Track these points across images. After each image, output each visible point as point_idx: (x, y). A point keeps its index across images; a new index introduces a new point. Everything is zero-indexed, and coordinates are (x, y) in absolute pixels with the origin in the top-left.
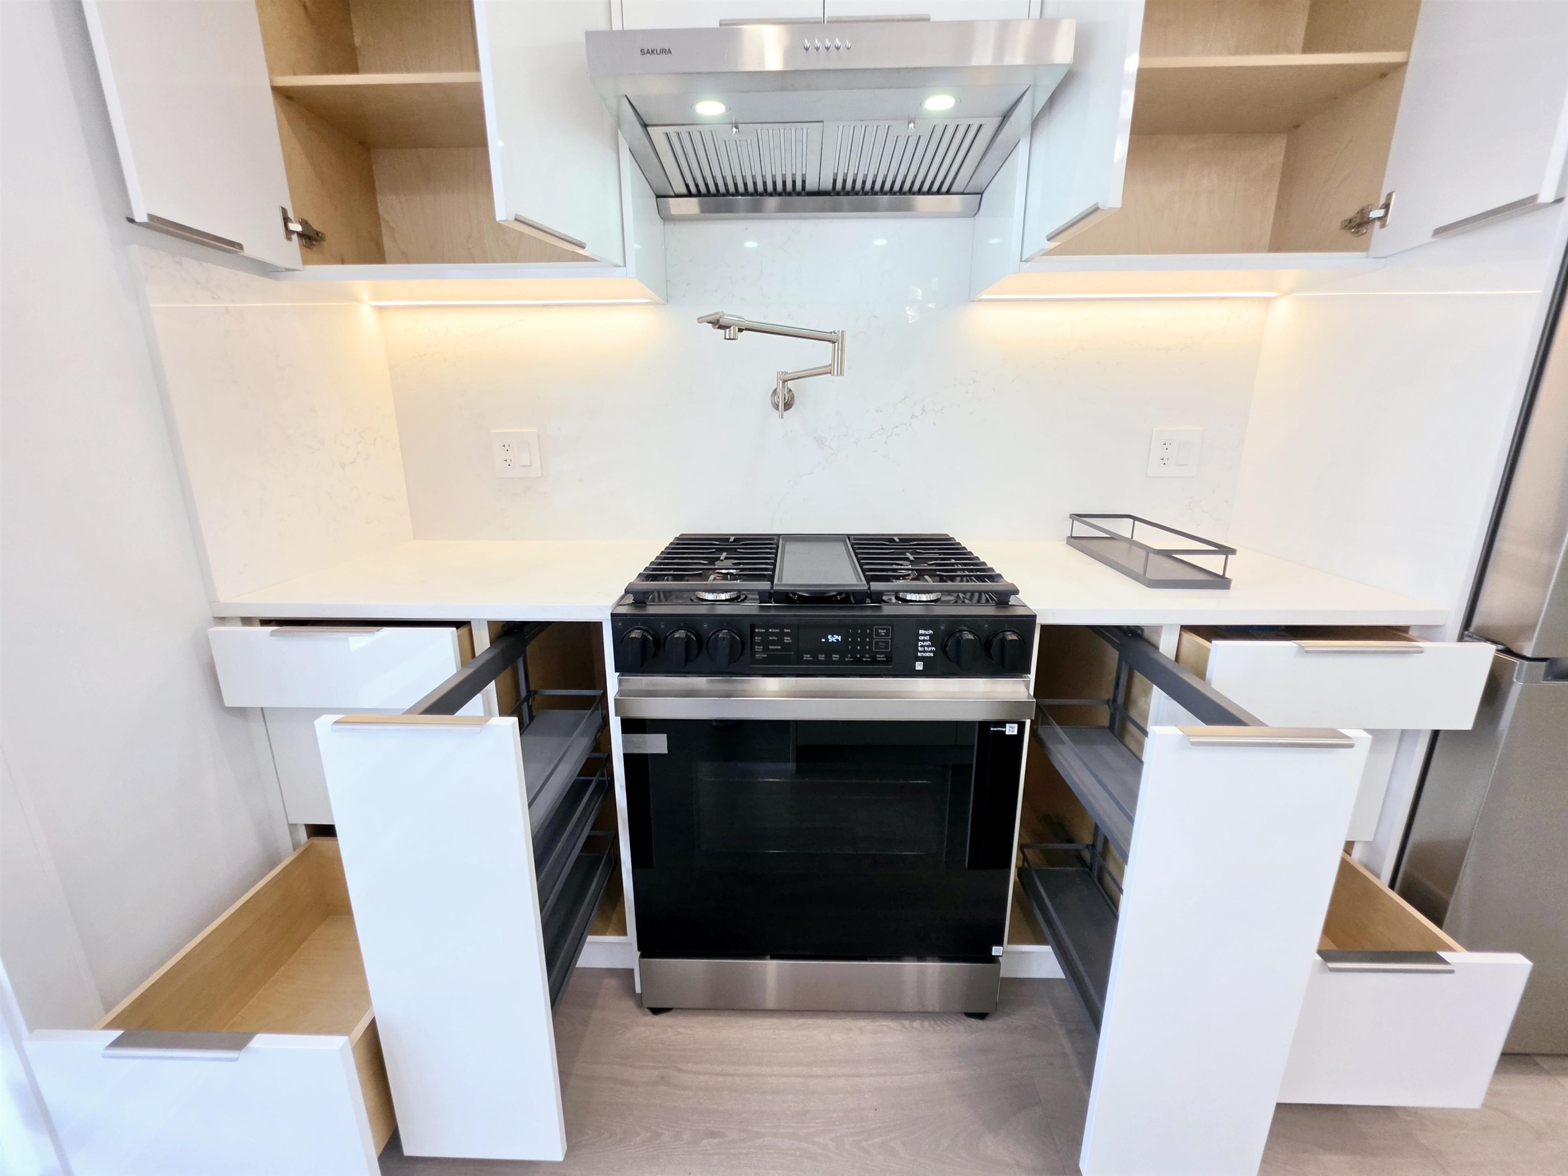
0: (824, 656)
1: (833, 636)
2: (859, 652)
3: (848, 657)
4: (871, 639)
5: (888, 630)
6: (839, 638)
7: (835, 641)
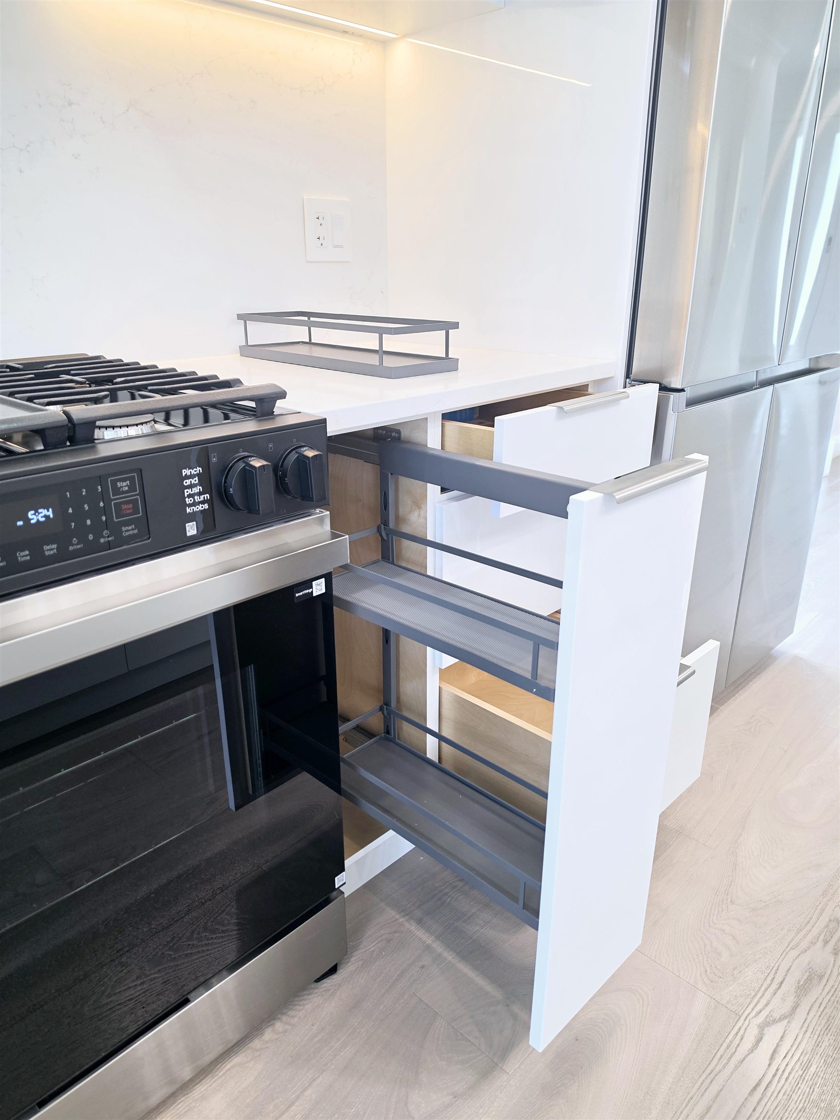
0: (27, 552)
1: (36, 511)
2: (90, 529)
3: (73, 545)
4: (108, 502)
5: (132, 479)
6: (50, 513)
7: (43, 519)
